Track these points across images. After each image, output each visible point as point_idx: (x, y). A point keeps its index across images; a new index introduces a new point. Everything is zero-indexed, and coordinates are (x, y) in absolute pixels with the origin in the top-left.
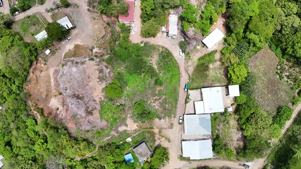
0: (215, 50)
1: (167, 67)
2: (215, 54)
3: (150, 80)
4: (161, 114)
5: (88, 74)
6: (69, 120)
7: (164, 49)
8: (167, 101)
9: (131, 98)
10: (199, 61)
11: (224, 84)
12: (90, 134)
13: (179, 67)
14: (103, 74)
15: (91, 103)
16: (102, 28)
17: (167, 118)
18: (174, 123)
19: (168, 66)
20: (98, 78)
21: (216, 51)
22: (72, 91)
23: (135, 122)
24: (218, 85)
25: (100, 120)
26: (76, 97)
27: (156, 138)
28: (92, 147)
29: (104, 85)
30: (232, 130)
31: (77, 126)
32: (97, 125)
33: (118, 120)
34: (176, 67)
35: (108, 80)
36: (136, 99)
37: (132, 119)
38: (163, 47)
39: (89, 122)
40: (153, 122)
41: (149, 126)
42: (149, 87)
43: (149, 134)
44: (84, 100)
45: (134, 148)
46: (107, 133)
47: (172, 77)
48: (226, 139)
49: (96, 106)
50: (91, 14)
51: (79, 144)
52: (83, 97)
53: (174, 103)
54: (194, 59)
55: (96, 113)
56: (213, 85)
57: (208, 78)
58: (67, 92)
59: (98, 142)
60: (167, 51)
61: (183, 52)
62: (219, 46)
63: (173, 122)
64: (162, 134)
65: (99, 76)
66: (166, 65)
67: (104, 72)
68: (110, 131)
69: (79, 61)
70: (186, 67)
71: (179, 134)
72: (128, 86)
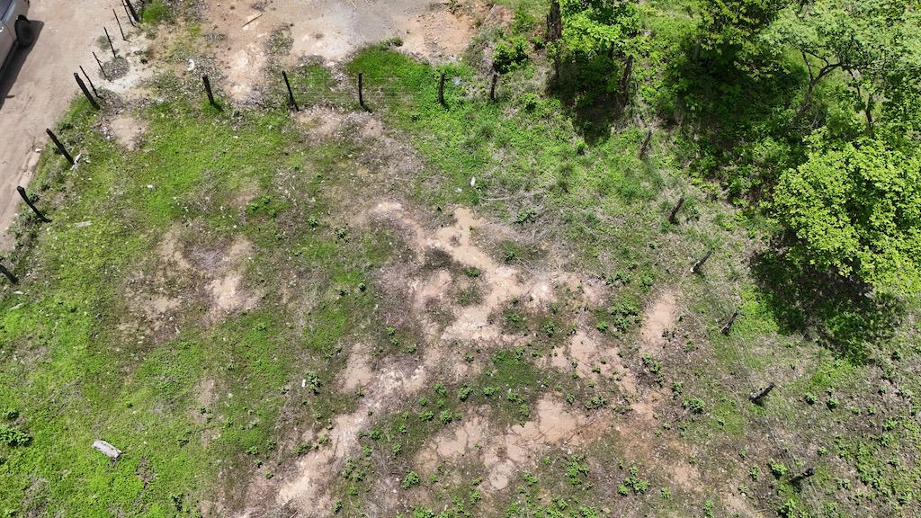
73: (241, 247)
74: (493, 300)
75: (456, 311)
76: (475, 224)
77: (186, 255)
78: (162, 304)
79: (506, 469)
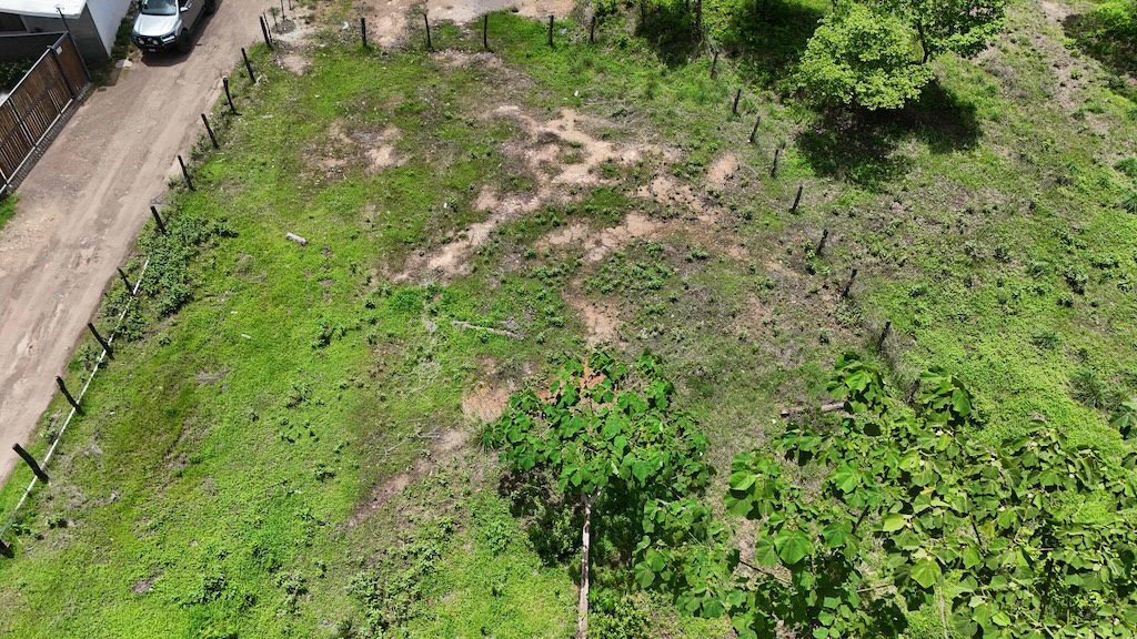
4: (493, 62)
8: (370, 210)
63: (302, 13)
73: (391, 131)
74: (592, 161)
75: (563, 167)
76: (577, 118)
77: (348, 135)
78: (332, 163)
79: (602, 250)
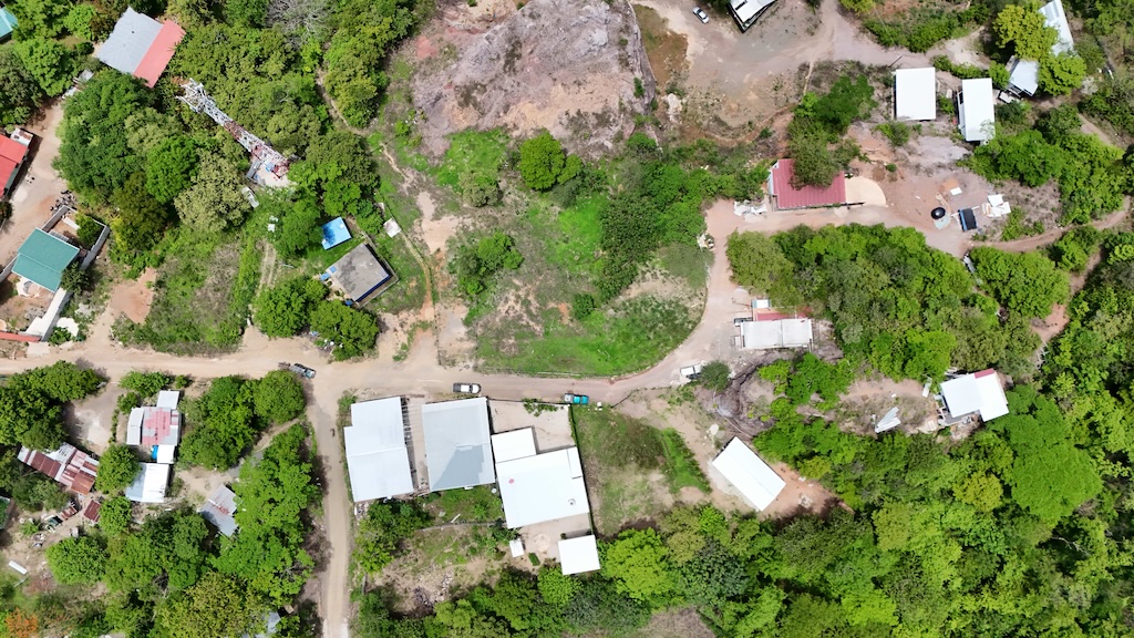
0: (711, 486)
1: (637, 331)
2: (696, 489)
3: (590, 280)
4: (481, 323)
5: (590, 77)
6: (441, 39)
7: (697, 315)
8: (525, 342)
9: (526, 224)
10: (669, 436)
11: (599, 524)
12: (400, 108)
13: (641, 369)
14: (595, 127)
15: (498, 99)
16: (750, 114)
17: (472, 345)
18: (456, 369)
19: (643, 332)
20: (579, 113)
21: (709, 490)
22: (531, 35)
23: (450, 242)
24: (596, 506)
25: (446, 132)
26: (513, 50)
27: (403, 315)
28: (360, 114)
29: (558, 132)
30: (451, 568)
31: (423, 66)
32: (431, 127)
33: (450, 187)
34: (640, 360)
35: (576, 145)
36: (525, 239)
37: (457, 234)
38: (702, 312)
39: (438, 98)
40: (453, 301)
41: (440, 290)
42: (565, 277)
43: (416, 292)
44: (506, 76)
45: (368, 246)
46: (409, 156)
47: (607, 348)
48: (419, 550)
49: (490, 114)
50: (793, 78)
51: (368, 74)
52: (514, 70)
53: (523, 362)
54: (672, 416)
55: (469, 118)
56: (592, 488)
57: (614, 469)
58: (526, 20)
59: (376, 134)
60: (690, 327)
61: (691, 377)
62: (726, 497)
63: (461, 364)
64: (419, 334)
65: (586, 114)
66: (643, 326)
67: (600, 129)
68: (416, 167)
69: (630, 48)
70: (645, 393)
71: (425, 388)
72: (563, 210)
74: (514, 305)
75: (515, 310)
76: (500, 307)
79: (536, 304)
